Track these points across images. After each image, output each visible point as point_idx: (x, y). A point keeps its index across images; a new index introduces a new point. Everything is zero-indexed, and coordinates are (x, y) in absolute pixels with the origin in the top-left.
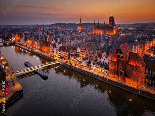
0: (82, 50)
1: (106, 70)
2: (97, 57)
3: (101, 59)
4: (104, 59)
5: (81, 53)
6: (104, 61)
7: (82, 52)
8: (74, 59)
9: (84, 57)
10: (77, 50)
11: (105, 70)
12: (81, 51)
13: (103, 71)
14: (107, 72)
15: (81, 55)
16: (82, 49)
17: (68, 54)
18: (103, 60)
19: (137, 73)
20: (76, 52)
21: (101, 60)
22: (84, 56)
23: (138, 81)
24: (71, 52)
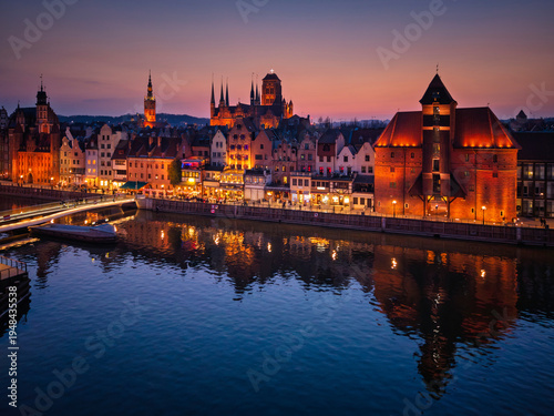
0: (239, 142)
1: (359, 196)
2: (310, 155)
3: (329, 160)
4: (346, 159)
5: (234, 153)
6: (345, 165)
7: (239, 147)
8: (203, 180)
9: (246, 167)
10: (214, 146)
11: (356, 195)
12: (233, 147)
13: (347, 200)
14: (362, 200)
15: (230, 162)
16: (235, 137)
17: (167, 162)
18: (340, 162)
19: (495, 175)
20: (207, 155)
21: (330, 165)
22: (250, 164)
23: (499, 203)
24: (184, 157)
